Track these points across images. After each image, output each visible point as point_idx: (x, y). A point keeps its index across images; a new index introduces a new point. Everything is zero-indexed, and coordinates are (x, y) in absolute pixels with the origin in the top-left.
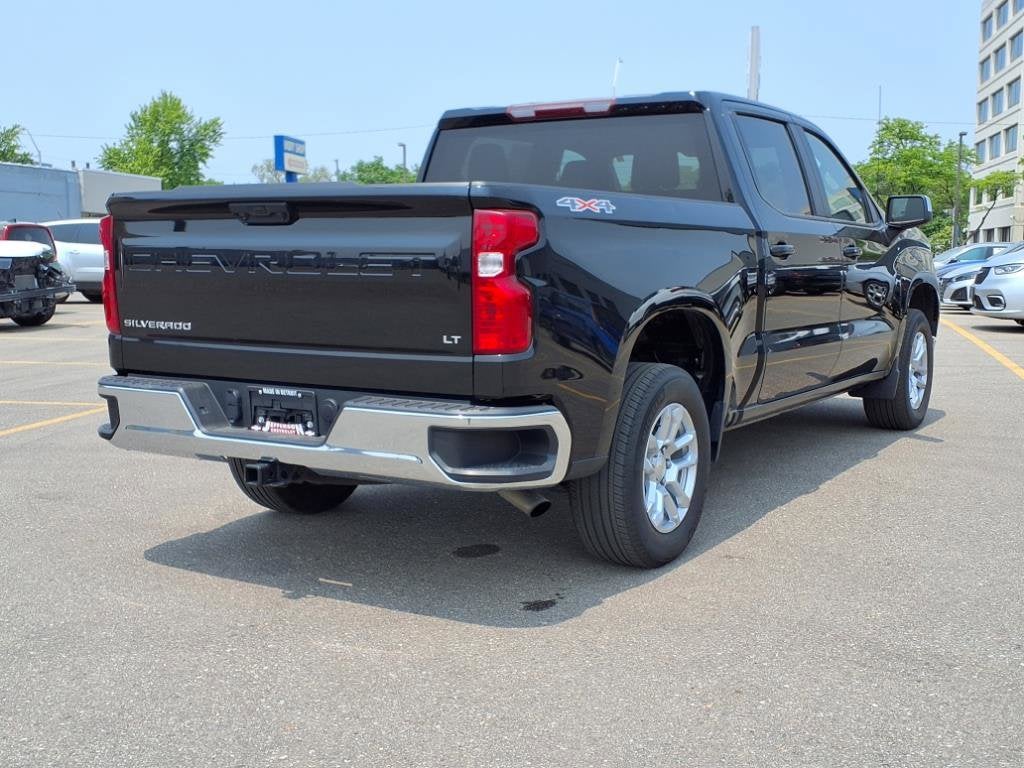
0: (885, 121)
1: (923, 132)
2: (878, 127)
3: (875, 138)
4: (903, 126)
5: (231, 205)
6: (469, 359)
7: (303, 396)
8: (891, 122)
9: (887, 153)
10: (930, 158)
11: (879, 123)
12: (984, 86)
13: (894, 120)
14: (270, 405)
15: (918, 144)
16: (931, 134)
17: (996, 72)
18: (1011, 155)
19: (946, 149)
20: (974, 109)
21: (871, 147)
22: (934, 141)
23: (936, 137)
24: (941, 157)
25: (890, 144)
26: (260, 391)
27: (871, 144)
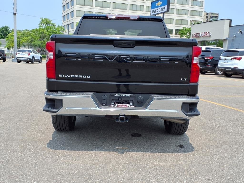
0: (42, 19)
1: (52, 22)
2: (41, 20)
3: (40, 23)
4: (47, 20)
5: (114, 41)
6: (188, 85)
7: (131, 96)
8: (44, 19)
9: (43, 27)
10: (54, 29)
11: (41, 19)
12: (64, 12)
13: (44, 18)
14: (118, 99)
15: (51, 25)
16: (54, 23)
17: (67, 9)
18: (72, 30)
19: (57, 27)
20: (62, 18)
21: (38, 25)
22: (54, 25)
23: (55, 24)
24: (56, 29)
25: (44, 25)
26: (115, 95)
27: (39, 24)
